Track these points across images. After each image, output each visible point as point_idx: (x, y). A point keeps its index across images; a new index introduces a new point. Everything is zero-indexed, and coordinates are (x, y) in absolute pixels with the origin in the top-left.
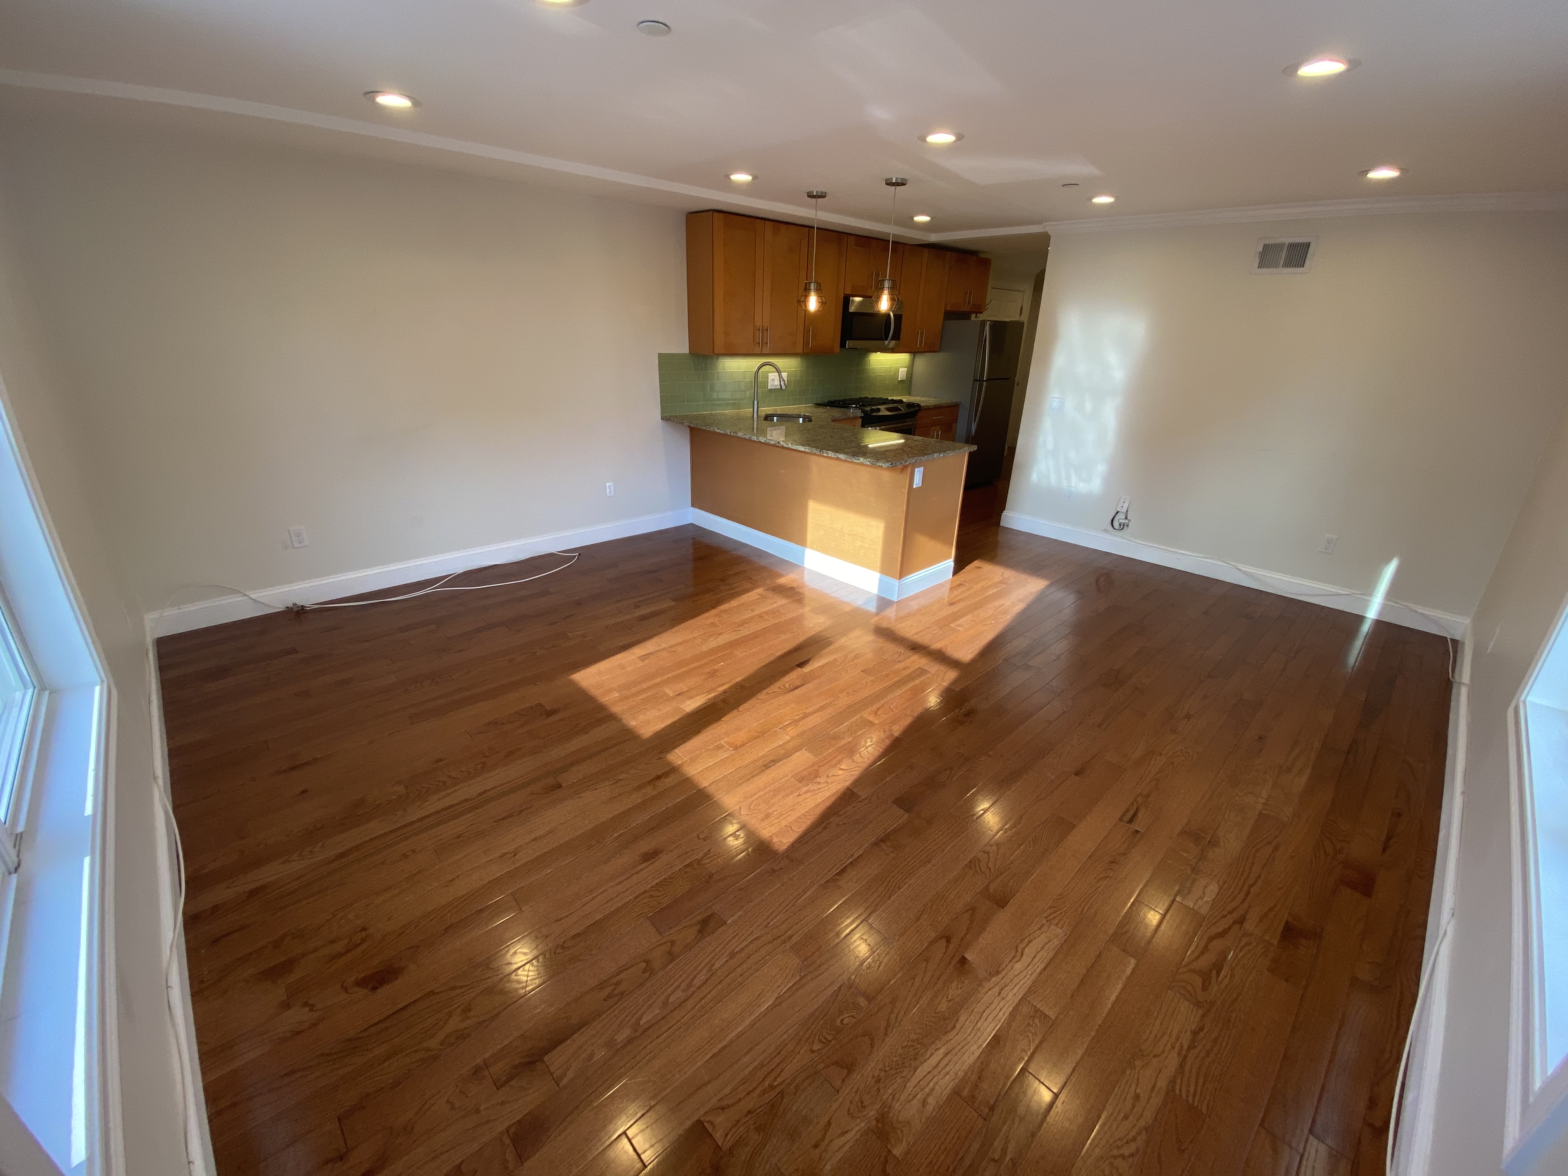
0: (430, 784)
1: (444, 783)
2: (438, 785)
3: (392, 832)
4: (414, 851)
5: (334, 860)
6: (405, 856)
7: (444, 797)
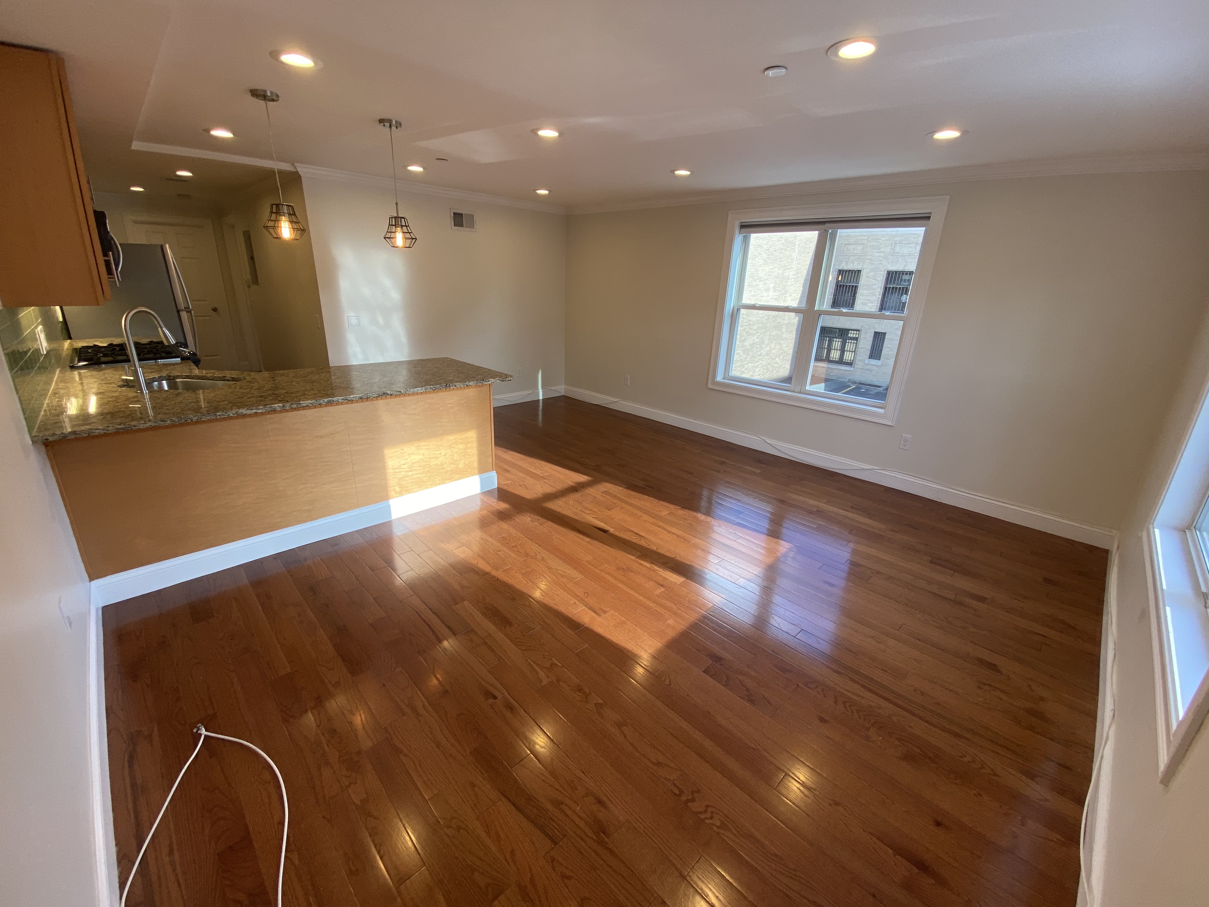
0: (852, 712)
1: (844, 703)
2: (850, 706)
3: (914, 714)
4: (915, 690)
5: (965, 738)
6: (922, 694)
7: (859, 696)
